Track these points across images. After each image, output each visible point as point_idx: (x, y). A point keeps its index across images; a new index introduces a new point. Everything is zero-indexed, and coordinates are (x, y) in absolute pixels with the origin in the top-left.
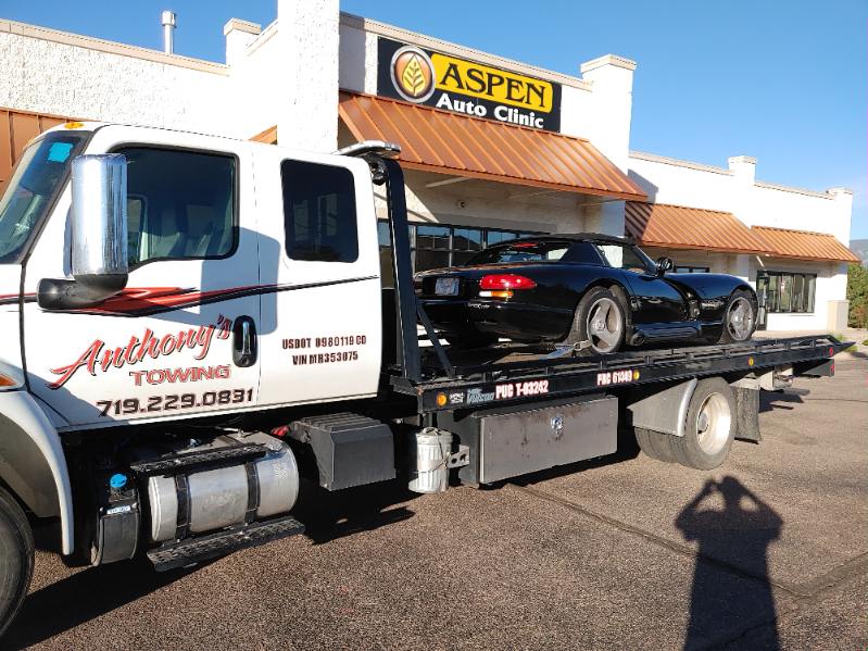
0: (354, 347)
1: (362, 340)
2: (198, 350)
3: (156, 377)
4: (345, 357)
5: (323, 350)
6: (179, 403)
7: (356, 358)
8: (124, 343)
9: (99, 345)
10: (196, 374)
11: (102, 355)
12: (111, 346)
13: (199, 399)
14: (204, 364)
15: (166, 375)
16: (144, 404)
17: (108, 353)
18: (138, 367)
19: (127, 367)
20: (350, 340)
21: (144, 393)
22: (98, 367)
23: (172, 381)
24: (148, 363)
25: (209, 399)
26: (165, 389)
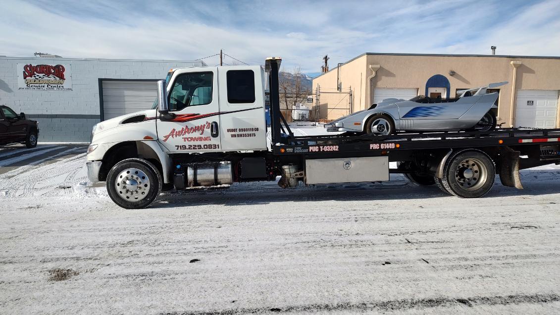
0: (254, 132)
1: (257, 129)
2: (201, 132)
3: (189, 139)
4: (250, 135)
5: (241, 133)
6: (197, 147)
7: (255, 136)
8: (181, 130)
9: (174, 130)
10: (200, 139)
11: (175, 133)
12: (177, 130)
13: (202, 147)
14: (203, 136)
15: (192, 139)
16: (187, 147)
17: (176, 132)
18: (185, 136)
19: (182, 136)
20: (252, 130)
21: (187, 144)
22: (174, 136)
23: (194, 141)
24: (187, 135)
25: (206, 147)
26: (192, 143)
